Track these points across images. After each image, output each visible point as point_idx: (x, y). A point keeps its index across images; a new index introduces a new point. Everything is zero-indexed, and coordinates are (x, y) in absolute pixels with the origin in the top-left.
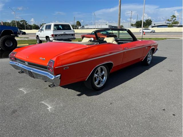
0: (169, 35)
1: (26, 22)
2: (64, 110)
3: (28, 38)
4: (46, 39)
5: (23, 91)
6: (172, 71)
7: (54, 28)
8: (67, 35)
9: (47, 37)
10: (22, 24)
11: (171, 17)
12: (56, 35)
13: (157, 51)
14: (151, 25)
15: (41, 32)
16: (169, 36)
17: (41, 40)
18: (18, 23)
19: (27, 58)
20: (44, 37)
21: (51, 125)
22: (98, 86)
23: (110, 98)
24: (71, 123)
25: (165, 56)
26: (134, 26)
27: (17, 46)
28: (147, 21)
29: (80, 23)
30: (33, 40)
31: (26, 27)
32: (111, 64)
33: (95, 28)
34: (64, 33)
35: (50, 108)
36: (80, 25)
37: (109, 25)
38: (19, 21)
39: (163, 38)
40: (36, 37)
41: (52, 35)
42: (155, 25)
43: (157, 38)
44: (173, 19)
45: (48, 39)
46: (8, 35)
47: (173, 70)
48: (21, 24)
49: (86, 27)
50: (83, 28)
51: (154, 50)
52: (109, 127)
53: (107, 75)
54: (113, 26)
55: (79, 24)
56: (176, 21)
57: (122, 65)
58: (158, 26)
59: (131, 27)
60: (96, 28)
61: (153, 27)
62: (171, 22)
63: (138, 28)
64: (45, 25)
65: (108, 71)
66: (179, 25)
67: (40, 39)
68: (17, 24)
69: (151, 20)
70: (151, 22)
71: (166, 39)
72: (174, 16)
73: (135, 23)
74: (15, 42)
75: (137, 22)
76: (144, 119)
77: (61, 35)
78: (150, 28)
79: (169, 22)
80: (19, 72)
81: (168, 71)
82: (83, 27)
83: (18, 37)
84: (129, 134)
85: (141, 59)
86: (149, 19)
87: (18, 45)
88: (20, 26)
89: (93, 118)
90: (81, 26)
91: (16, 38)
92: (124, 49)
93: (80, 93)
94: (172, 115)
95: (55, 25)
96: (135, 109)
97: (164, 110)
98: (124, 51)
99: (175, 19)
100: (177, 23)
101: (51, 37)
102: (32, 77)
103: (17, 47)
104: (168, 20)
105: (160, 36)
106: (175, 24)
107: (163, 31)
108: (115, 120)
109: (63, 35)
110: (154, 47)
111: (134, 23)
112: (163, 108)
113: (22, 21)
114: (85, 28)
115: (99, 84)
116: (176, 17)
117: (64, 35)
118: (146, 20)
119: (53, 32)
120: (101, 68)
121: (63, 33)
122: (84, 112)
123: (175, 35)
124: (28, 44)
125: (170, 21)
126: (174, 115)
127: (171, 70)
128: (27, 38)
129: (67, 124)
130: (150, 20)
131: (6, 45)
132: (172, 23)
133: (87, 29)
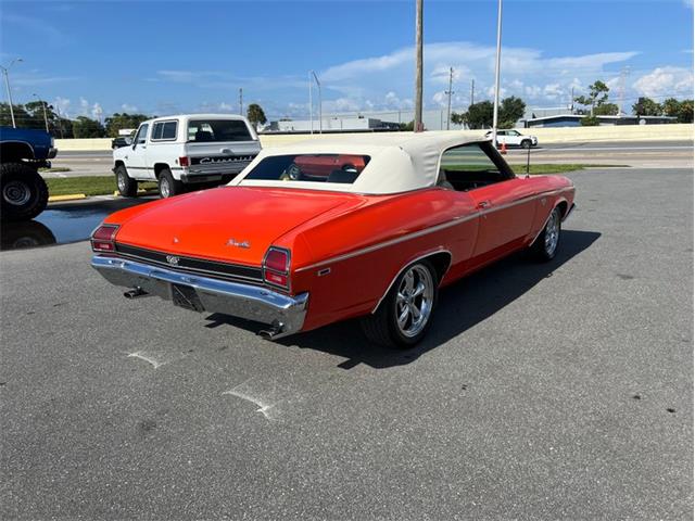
0: (591, 152)
1: (51, 107)
2: (315, 413)
3: (68, 170)
4: (157, 174)
5: (146, 359)
6: (631, 278)
7: (189, 134)
8: (238, 157)
9: (161, 168)
10: (35, 117)
11: (591, 87)
12: (195, 161)
13: (574, 212)
14: (521, 116)
15: (134, 148)
16: (589, 156)
17: (133, 179)
18: (18, 111)
19: (173, 243)
20: (149, 168)
21: (294, 459)
22: (409, 333)
23: (456, 371)
24: (354, 450)
25: (594, 230)
26: (460, 123)
27: (47, 201)
28: (507, 102)
29: (262, 113)
30: (92, 177)
31: (51, 126)
32: (445, 257)
33: (318, 129)
34: (224, 151)
35: (265, 408)
36: (264, 121)
37: (370, 121)
38: (20, 106)
39: (570, 166)
40: (113, 166)
41: (183, 161)
42: (534, 117)
43: (550, 166)
44: (596, 95)
45: (163, 172)
46: (13, 162)
47: (632, 275)
48: (28, 116)
49: (283, 126)
50: (273, 130)
51: (563, 210)
52: (480, 455)
53: (432, 295)
54: (387, 124)
55: (257, 114)
56: (607, 102)
57: (472, 260)
58: (547, 122)
59: (452, 125)
60: (324, 129)
61: (528, 125)
62: (589, 108)
63: (475, 128)
64: (151, 123)
65: (436, 280)
66: (618, 116)
67: (131, 173)
68: (15, 117)
69: (523, 101)
70: (523, 106)
71: (580, 167)
72: (600, 87)
73: (463, 112)
74: (41, 189)
75: (472, 108)
76: (582, 427)
77: (216, 158)
78: (519, 127)
79: (582, 107)
80: (127, 295)
81: (618, 278)
82: (274, 125)
83: (49, 167)
84: (549, 473)
85: (527, 239)
86: (513, 98)
87: (50, 199)
88: (26, 123)
89: (420, 432)
90: (268, 124)
91: (44, 174)
92: (482, 207)
93: (346, 359)
94: (664, 411)
95: (192, 124)
96: (544, 399)
97: (637, 397)
98: (481, 212)
99: (606, 97)
100: (611, 109)
101: (179, 166)
102: (188, 308)
103: (49, 204)
104: (581, 101)
105: (559, 156)
106: (606, 114)
107: (566, 140)
108: (495, 436)
109: (221, 158)
110: (563, 199)
111: (460, 112)
112: (634, 394)
113: (33, 105)
114: (282, 130)
115: (408, 325)
116: (607, 90)
117: (227, 158)
118: (503, 102)
119: (186, 149)
120: (414, 271)
121: (221, 150)
122: (383, 416)
123: (611, 154)
124: (83, 196)
125: (587, 103)
126: (671, 411)
127: (627, 274)
128: (64, 170)
129: (344, 454)
130: (519, 101)
131: (6, 198)
132: (596, 111)
133: (290, 133)
